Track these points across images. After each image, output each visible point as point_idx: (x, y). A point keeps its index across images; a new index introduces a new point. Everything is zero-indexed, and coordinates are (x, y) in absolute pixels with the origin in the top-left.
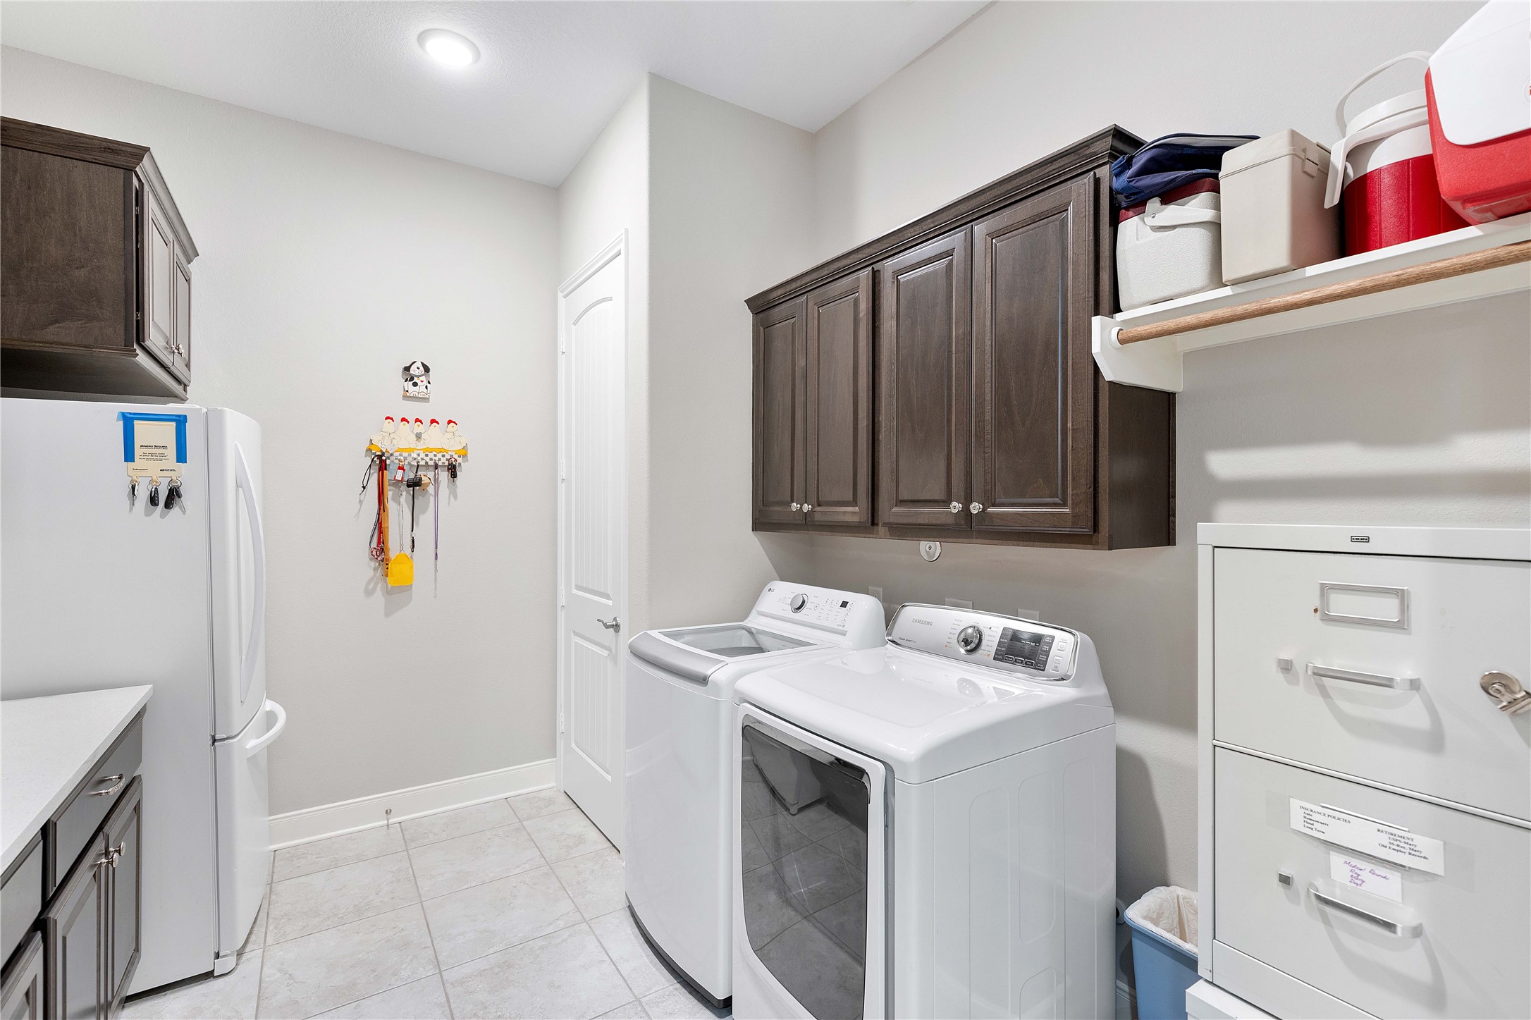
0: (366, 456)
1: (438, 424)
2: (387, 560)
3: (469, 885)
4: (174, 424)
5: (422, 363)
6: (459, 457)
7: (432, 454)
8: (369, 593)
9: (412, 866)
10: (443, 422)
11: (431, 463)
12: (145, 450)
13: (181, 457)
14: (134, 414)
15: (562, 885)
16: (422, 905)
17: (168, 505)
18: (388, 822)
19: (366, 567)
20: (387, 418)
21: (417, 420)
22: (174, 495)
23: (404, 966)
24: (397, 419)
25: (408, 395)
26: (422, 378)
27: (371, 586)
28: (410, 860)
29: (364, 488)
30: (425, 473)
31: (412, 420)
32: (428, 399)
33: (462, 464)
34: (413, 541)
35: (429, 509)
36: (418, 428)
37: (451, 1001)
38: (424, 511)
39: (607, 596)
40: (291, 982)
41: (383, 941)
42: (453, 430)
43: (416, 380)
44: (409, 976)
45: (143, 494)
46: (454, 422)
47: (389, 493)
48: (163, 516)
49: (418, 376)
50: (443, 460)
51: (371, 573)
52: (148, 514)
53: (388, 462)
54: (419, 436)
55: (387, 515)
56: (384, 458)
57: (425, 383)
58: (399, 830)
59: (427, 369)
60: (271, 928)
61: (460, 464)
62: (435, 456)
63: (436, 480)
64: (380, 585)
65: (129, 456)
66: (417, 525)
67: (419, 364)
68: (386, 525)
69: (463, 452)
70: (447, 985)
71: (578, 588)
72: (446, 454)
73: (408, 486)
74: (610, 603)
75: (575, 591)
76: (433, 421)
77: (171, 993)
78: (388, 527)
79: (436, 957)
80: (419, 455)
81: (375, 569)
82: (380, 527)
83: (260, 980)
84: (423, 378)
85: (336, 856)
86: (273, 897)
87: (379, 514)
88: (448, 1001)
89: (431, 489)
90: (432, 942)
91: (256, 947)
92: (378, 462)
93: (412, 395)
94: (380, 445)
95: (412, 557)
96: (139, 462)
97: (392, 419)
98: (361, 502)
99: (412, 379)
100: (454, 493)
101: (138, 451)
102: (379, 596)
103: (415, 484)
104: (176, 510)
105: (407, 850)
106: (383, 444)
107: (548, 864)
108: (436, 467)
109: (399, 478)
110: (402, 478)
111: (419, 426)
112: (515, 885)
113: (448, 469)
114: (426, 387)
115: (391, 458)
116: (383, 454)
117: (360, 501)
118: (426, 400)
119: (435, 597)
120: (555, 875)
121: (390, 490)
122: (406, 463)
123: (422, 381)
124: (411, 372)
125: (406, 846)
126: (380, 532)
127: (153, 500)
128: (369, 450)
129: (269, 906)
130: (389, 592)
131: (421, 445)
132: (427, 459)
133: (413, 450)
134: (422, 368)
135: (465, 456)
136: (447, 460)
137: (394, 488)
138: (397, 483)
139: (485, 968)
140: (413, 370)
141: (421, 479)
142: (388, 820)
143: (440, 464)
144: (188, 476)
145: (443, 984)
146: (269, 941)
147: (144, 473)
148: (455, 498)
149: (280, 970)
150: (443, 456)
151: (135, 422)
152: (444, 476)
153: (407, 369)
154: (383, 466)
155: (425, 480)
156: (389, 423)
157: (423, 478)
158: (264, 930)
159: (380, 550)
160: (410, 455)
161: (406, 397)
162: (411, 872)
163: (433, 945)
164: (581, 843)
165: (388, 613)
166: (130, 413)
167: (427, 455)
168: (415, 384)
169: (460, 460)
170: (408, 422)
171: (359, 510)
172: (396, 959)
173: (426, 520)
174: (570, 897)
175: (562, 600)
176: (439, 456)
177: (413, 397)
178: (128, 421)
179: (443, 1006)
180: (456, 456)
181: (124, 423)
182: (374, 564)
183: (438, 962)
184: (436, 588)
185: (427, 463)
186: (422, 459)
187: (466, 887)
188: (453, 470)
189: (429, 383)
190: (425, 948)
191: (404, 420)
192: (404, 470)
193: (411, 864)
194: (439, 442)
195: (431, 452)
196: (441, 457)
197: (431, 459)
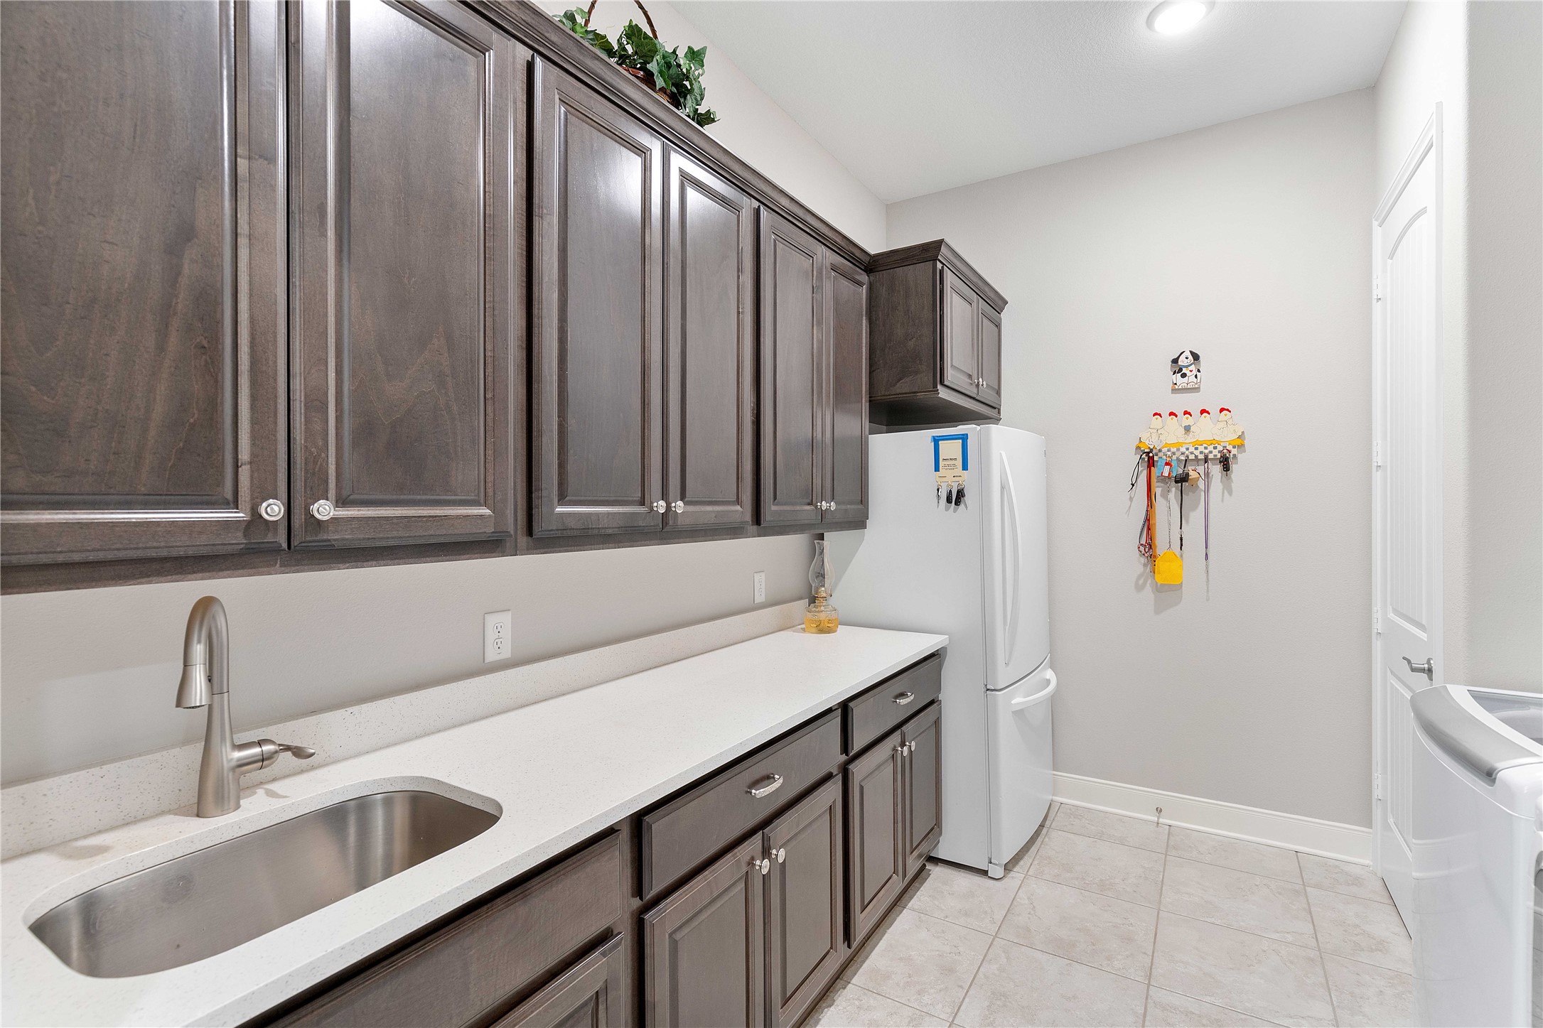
0: (1135, 454)
1: (1209, 414)
2: (1155, 557)
3: (1213, 920)
4: (961, 441)
5: (1191, 352)
6: (1234, 447)
7: (1203, 447)
8: (1139, 588)
9: (1164, 872)
10: (1214, 410)
11: (1201, 457)
12: (946, 463)
13: (965, 467)
14: (940, 436)
15: (1327, 983)
16: (1158, 913)
17: (958, 503)
18: (1158, 820)
19: (1137, 563)
20: (1155, 414)
21: (1186, 413)
22: (960, 494)
23: (1120, 957)
24: (1165, 414)
25: (1177, 387)
26: (1190, 368)
27: (1141, 582)
28: (1165, 865)
29: (1133, 485)
30: (1193, 468)
31: (1180, 414)
32: (1199, 388)
33: (1239, 456)
34: (1181, 539)
35: (1200, 506)
36: (1187, 421)
37: (1147, 1018)
38: (1195, 507)
39: (1422, 627)
40: (1032, 912)
41: (1111, 924)
42: (1226, 418)
43: (1184, 370)
44: (1119, 969)
45: (944, 495)
46: (1228, 410)
47: (1158, 490)
48: (955, 511)
49: (1187, 367)
50: (1215, 452)
51: (1141, 569)
52: (947, 509)
53: (1156, 458)
54: (1187, 429)
55: (1155, 513)
56: (1151, 455)
57: (1195, 372)
58: (1166, 832)
59: (1196, 357)
60: (1036, 862)
61: (1234, 455)
62: (1206, 448)
63: (1207, 474)
64: (1149, 581)
65: (937, 469)
66: (1187, 522)
67: (1187, 354)
68: (1153, 522)
69: (1238, 442)
70: (1149, 1001)
71: (1396, 611)
72: (1218, 446)
73: (1176, 482)
74: (1424, 636)
75: (1391, 615)
76: (1203, 411)
77: (964, 872)
78: (1155, 524)
79: (1151, 969)
80: (1187, 449)
81: (1145, 565)
82: (1148, 524)
83: (1014, 898)
84: (1193, 367)
85: (1104, 830)
86: (1047, 839)
87: (1147, 511)
88: (1145, 1016)
89: (1201, 484)
90: (1153, 952)
91: (1021, 871)
92: (1146, 460)
93: (1180, 387)
94: (1147, 442)
95: (1181, 556)
96: (942, 471)
97: (1160, 415)
98: (1131, 499)
99: (1180, 370)
100: (1228, 489)
101: (941, 463)
102: (1148, 591)
103: (1182, 479)
104: (962, 506)
105: (1166, 855)
106: (1151, 441)
107: (1319, 950)
108: (1206, 460)
109: (1166, 474)
110: (1169, 474)
111: (1187, 418)
112: (1266, 949)
113: (1220, 462)
114: (1196, 376)
115: (1160, 454)
116: (1151, 451)
117: (1131, 497)
118: (1196, 390)
119: (1208, 600)
120: (1324, 967)
121: (1158, 487)
122: (1174, 457)
123: (1191, 371)
124: (1179, 363)
125: (1167, 851)
126: (1149, 529)
127: (949, 500)
128: (1138, 448)
129: (1041, 844)
130: (1160, 589)
131: (1190, 439)
132: (1197, 452)
133: (1181, 444)
134: (1191, 357)
135: (1241, 447)
136: (1220, 452)
137: (1162, 485)
138: (1163, 479)
139: (1193, 1011)
140: (1182, 361)
141: (1187, 475)
142: (1158, 818)
143: (1211, 456)
144: (967, 480)
145: (1147, 998)
146: (1030, 873)
147: (944, 479)
148: (1230, 493)
149: (1029, 898)
150: (1215, 448)
151: (940, 442)
152: (1216, 469)
153: (1175, 361)
154: (1151, 463)
155: (1193, 475)
156: (1157, 419)
157: (1191, 473)
158: (1031, 861)
159: (1148, 547)
160: (1178, 450)
161: (1174, 391)
162: (1161, 877)
163: (1153, 956)
164: (1380, 951)
165: (1158, 611)
166: (937, 436)
167: (1196, 449)
168: (1184, 376)
169: (1234, 451)
170: (1176, 416)
171: (1130, 506)
172: (1115, 946)
173: (1196, 517)
174: (1332, 1004)
175: (1378, 626)
176: (1211, 448)
177: (1182, 389)
178: (936, 441)
179: (1137, 1017)
180: (1229, 448)
181: (935, 444)
182: (1143, 560)
183: (1150, 974)
184: (1208, 591)
185: (1196, 456)
186: (1192, 453)
187: (1209, 920)
188: (1225, 463)
189: (1199, 371)
190: (1145, 953)
191: (1171, 414)
192: (1171, 466)
193: (1164, 870)
194: (1212, 434)
195: (1202, 445)
196: (1212, 449)
197: (1201, 453)
